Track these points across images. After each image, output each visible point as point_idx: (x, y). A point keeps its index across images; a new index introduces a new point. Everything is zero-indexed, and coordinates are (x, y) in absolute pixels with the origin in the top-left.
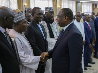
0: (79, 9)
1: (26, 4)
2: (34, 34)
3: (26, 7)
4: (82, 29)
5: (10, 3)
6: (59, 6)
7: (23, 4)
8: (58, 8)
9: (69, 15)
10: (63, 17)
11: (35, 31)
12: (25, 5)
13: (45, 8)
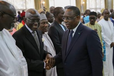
0: (110, 5)
1: (44, 3)
2: (57, 34)
4: (110, 28)
5: (26, 3)
6: (84, 3)
7: (41, 3)
8: (83, 5)
11: (58, 31)
12: (43, 4)
13: (65, 7)
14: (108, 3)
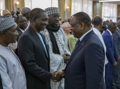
0: (98, 12)
1: (18, 3)
3: (18, 8)
6: (68, 7)
7: (14, 3)
8: (67, 9)
9: (86, 21)
10: (78, 24)
12: (16, 4)
14: (96, 10)
